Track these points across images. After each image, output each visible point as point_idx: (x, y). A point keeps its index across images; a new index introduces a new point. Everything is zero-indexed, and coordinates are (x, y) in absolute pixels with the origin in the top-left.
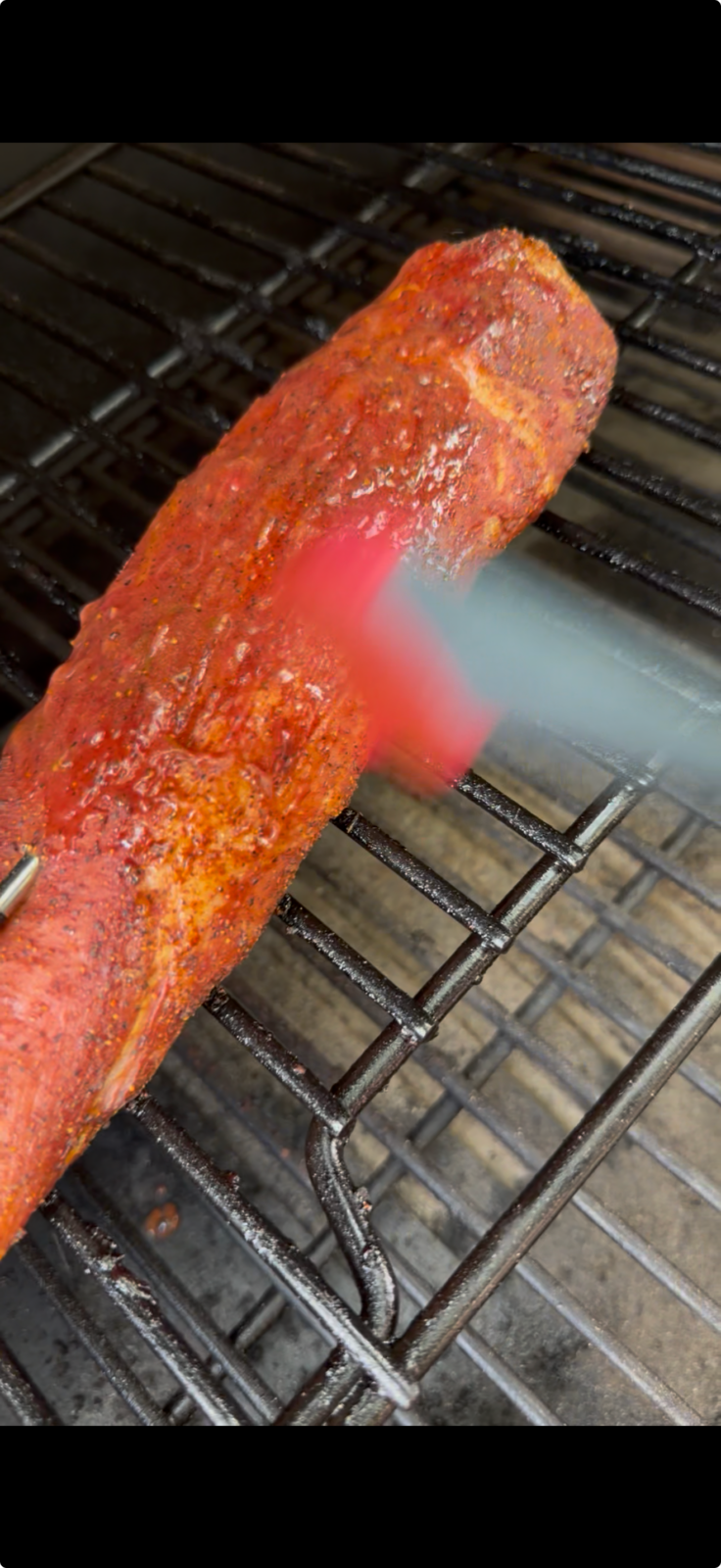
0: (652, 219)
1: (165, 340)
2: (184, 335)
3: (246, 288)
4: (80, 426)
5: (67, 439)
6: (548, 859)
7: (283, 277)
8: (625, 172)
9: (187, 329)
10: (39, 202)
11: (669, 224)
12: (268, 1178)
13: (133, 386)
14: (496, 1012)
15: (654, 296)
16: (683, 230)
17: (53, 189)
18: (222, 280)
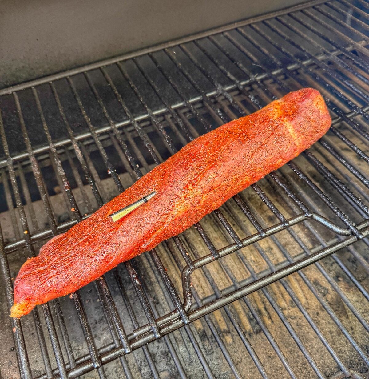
0: (346, 98)
1: (213, 88)
2: (218, 88)
3: (238, 82)
4: (186, 102)
5: (181, 104)
6: (259, 233)
7: (248, 81)
8: (345, 83)
9: (220, 87)
10: (194, 41)
11: (350, 101)
12: (161, 302)
13: (201, 97)
14: (234, 279)
15: (338, 117)
16: (353, 103)
17: (198, 40)
18: (233, 78)
